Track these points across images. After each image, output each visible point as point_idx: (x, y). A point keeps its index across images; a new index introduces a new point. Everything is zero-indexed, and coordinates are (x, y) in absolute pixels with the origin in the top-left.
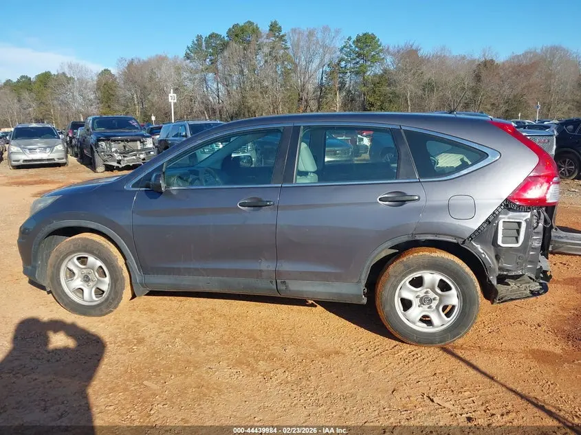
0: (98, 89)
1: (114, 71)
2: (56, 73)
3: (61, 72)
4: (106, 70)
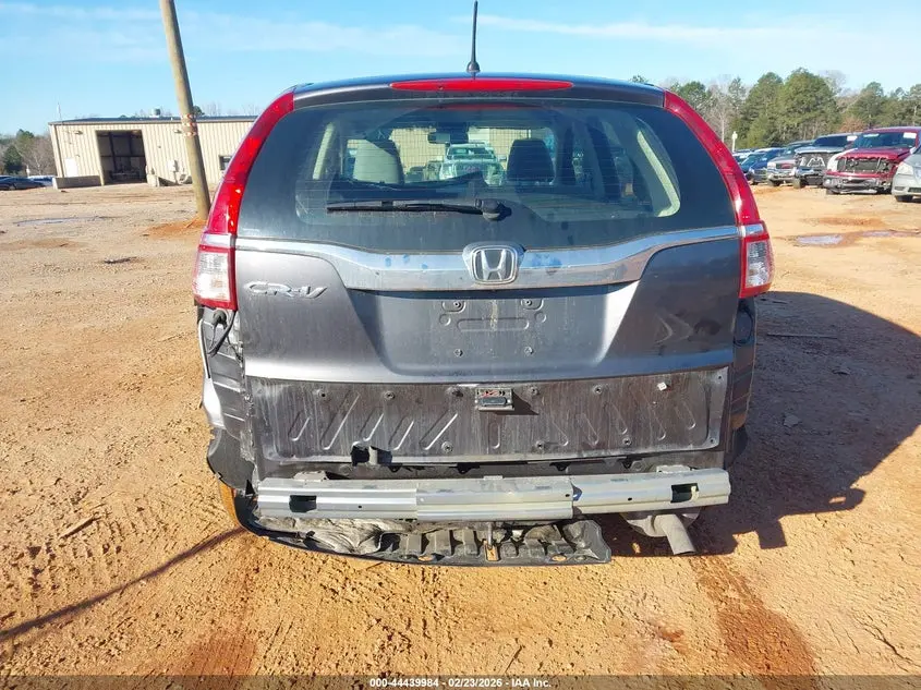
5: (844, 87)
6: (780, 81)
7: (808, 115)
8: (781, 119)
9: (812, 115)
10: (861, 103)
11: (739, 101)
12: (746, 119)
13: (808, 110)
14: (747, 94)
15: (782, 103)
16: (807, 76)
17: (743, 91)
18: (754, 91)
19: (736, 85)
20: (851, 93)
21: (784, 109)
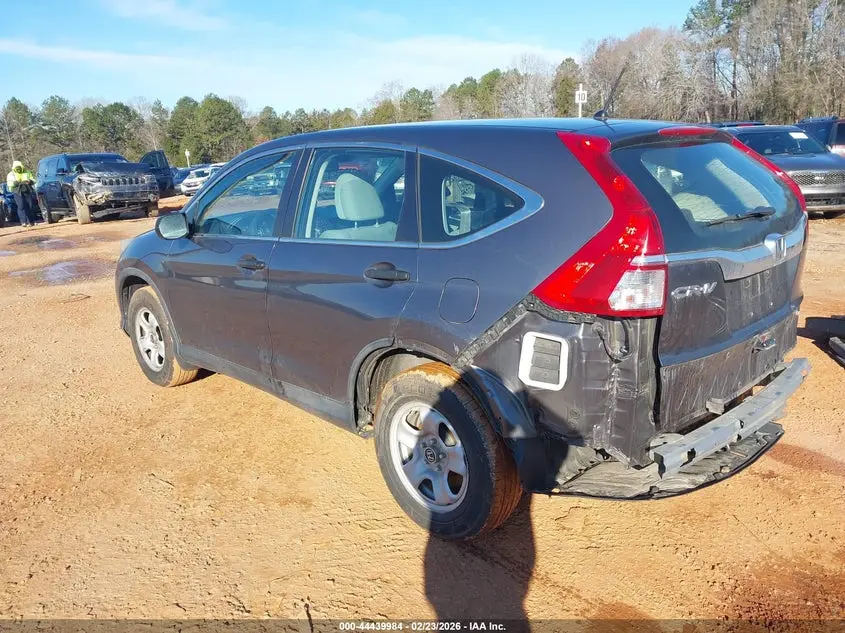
0: (554, 87)
1: (578, 60)
2: (506, 71)
3: (512, 68)
4: (568, 60)
5: (247, 110)
6: (196, 104)
7: (226, 134)
8: (204, 137)
9: (229, 133)
10: (262, 123)
11: (164, 121)
12: (174, 137)
13: (225, 129)
14: (170, 115)
15: (202, 124)
16: (218, 100)
17: (165, 112)
18: (175, 113)
19: (158, 108)
20: (253, 115)
21: (205, 127)
